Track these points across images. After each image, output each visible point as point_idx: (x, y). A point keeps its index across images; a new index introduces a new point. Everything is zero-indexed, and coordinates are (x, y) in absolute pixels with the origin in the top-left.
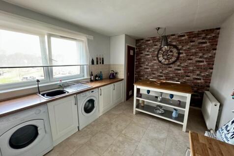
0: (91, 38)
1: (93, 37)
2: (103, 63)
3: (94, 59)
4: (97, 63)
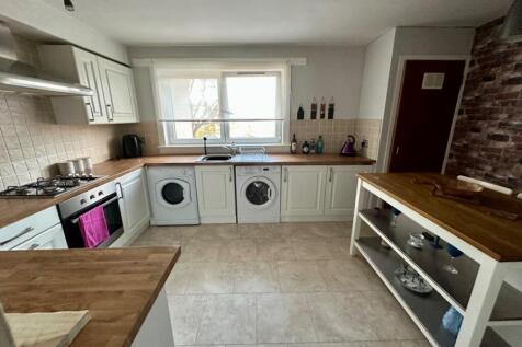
0: (301, 61)
1: (305, 60)
2: (331, 116)
3: (304, 109)
4: (313, 116)
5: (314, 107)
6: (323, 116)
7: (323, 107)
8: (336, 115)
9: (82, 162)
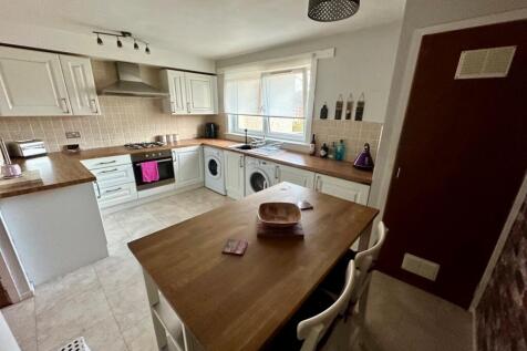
0: (328, 53)
1: (332, 51)
3: (328, 107)
4: (338, 116)
5: (339, 105)
6: (348, 117)
7: (350, 106)
8: (366, 116)
9: (172, 137)
